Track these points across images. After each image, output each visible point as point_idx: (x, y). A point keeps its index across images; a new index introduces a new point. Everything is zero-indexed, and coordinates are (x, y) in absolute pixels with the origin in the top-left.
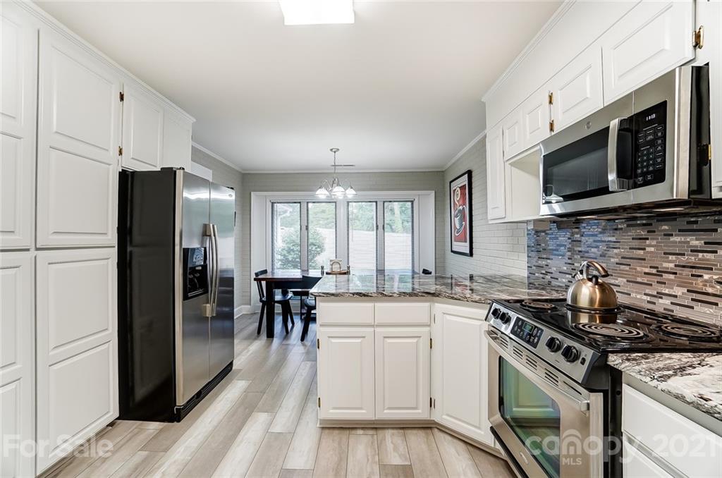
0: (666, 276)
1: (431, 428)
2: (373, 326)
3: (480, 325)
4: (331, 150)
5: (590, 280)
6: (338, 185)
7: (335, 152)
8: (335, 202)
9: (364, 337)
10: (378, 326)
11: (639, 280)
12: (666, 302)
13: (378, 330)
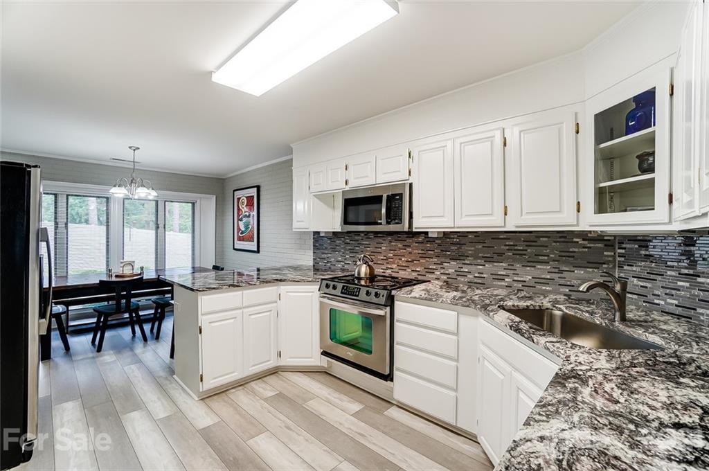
0: (390, 260)
1: (276, 372)
2: (240, 308)
3: (312, 296)
4: (130, 147)
5: (365, 264)
6: (143, 186)
7: (134, 150)
8: (108, 198)
9: (235, 318)
10: (244, 308)
11: (379, 262)
12: (389, 271)
13: (245, 310)
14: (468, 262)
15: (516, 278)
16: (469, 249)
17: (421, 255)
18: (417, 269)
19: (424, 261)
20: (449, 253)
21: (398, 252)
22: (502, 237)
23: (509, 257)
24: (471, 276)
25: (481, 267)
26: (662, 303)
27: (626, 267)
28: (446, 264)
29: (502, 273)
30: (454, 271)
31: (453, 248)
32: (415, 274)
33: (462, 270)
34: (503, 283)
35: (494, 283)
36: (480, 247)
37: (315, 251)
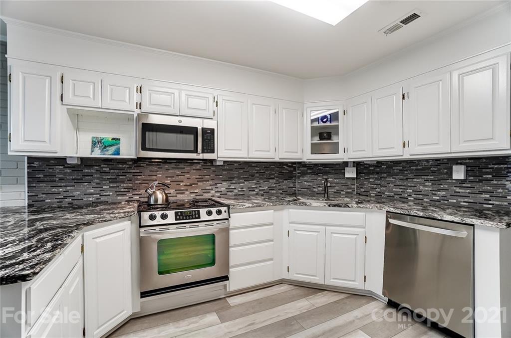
14: (234, 182)
15: (260, 189)
16: (235, 173)
17: (198, 180)
18: (196, 191)
19: (202, 184)
20: (221, 177)
21: (177, 178)
22: (253, 165)
23: (257, 177)
24: (237, 191)
25: (242, 184)
26: (316, 190)
27: (301, 178)
28: (218, 185)
29: (254, 187)
30: (225, 189)
31: (224, 173)
32: (193, 196)
33: (231, 187)
34: (254, 193)
35: (250, 193)
36: (242, 171)
37: (34, 185)
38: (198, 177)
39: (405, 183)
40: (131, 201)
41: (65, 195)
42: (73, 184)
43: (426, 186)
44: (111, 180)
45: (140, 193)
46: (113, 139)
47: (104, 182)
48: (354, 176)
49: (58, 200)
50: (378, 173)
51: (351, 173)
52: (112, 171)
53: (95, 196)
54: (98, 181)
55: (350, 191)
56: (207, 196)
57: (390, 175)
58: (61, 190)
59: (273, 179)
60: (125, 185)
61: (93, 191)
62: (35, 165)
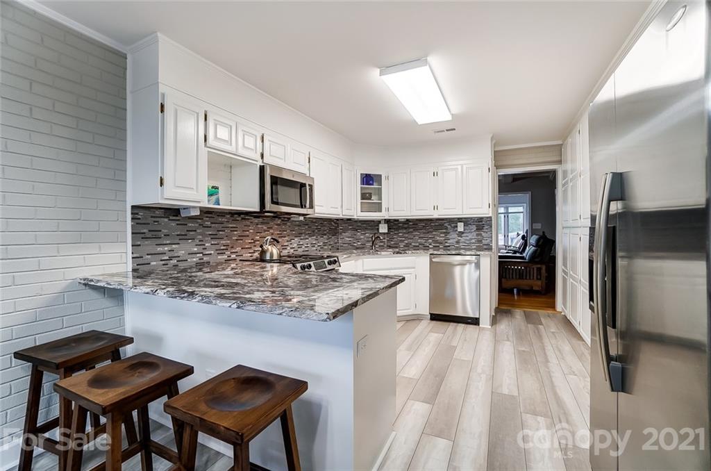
15: (318, 245)
16: (303, 229)
17: (279, 235)
19: (281, 240)
21: (264, 234)
24: (304, 247)
27: (343, 234)
29: (314, 242)
31: (296, 228)
34: (315, 248)
36: (307, 227)
37: (139, 243)
38: (278, 232)
39: (427, 235)
40: (230, 260)
41: (170, 256)
42: (178, 241)
43: (441, 237)
44: (212, 236)
45: (236, 251)
46: (213, 187)
47: (207, 239)
48: (386, 231)
49: (163, 262)
50: (406, 228)
51: (383, 229)
52: (213, 225)
53: (198, 255)
54: (201, 237)
55: (382, 244)
56: (300, 252)
57: (416, 230)
58: (166, 249)
59: (325, 235)
60: (224, 242)
61: (196, 249)
62: (140, 217)
